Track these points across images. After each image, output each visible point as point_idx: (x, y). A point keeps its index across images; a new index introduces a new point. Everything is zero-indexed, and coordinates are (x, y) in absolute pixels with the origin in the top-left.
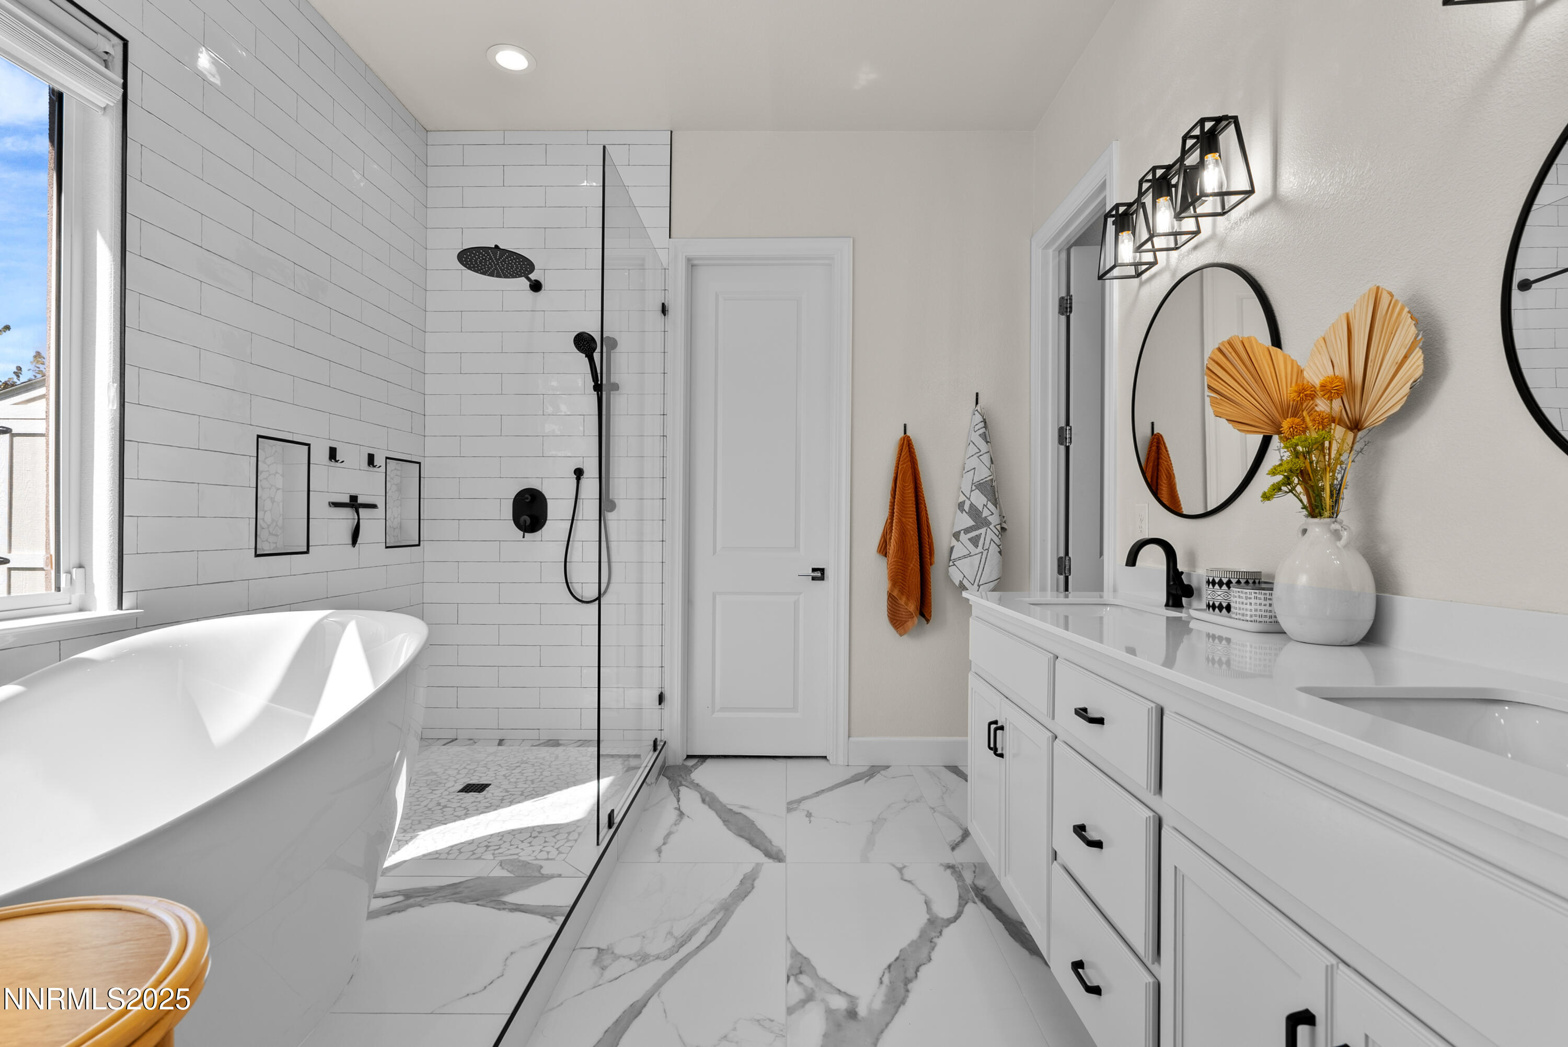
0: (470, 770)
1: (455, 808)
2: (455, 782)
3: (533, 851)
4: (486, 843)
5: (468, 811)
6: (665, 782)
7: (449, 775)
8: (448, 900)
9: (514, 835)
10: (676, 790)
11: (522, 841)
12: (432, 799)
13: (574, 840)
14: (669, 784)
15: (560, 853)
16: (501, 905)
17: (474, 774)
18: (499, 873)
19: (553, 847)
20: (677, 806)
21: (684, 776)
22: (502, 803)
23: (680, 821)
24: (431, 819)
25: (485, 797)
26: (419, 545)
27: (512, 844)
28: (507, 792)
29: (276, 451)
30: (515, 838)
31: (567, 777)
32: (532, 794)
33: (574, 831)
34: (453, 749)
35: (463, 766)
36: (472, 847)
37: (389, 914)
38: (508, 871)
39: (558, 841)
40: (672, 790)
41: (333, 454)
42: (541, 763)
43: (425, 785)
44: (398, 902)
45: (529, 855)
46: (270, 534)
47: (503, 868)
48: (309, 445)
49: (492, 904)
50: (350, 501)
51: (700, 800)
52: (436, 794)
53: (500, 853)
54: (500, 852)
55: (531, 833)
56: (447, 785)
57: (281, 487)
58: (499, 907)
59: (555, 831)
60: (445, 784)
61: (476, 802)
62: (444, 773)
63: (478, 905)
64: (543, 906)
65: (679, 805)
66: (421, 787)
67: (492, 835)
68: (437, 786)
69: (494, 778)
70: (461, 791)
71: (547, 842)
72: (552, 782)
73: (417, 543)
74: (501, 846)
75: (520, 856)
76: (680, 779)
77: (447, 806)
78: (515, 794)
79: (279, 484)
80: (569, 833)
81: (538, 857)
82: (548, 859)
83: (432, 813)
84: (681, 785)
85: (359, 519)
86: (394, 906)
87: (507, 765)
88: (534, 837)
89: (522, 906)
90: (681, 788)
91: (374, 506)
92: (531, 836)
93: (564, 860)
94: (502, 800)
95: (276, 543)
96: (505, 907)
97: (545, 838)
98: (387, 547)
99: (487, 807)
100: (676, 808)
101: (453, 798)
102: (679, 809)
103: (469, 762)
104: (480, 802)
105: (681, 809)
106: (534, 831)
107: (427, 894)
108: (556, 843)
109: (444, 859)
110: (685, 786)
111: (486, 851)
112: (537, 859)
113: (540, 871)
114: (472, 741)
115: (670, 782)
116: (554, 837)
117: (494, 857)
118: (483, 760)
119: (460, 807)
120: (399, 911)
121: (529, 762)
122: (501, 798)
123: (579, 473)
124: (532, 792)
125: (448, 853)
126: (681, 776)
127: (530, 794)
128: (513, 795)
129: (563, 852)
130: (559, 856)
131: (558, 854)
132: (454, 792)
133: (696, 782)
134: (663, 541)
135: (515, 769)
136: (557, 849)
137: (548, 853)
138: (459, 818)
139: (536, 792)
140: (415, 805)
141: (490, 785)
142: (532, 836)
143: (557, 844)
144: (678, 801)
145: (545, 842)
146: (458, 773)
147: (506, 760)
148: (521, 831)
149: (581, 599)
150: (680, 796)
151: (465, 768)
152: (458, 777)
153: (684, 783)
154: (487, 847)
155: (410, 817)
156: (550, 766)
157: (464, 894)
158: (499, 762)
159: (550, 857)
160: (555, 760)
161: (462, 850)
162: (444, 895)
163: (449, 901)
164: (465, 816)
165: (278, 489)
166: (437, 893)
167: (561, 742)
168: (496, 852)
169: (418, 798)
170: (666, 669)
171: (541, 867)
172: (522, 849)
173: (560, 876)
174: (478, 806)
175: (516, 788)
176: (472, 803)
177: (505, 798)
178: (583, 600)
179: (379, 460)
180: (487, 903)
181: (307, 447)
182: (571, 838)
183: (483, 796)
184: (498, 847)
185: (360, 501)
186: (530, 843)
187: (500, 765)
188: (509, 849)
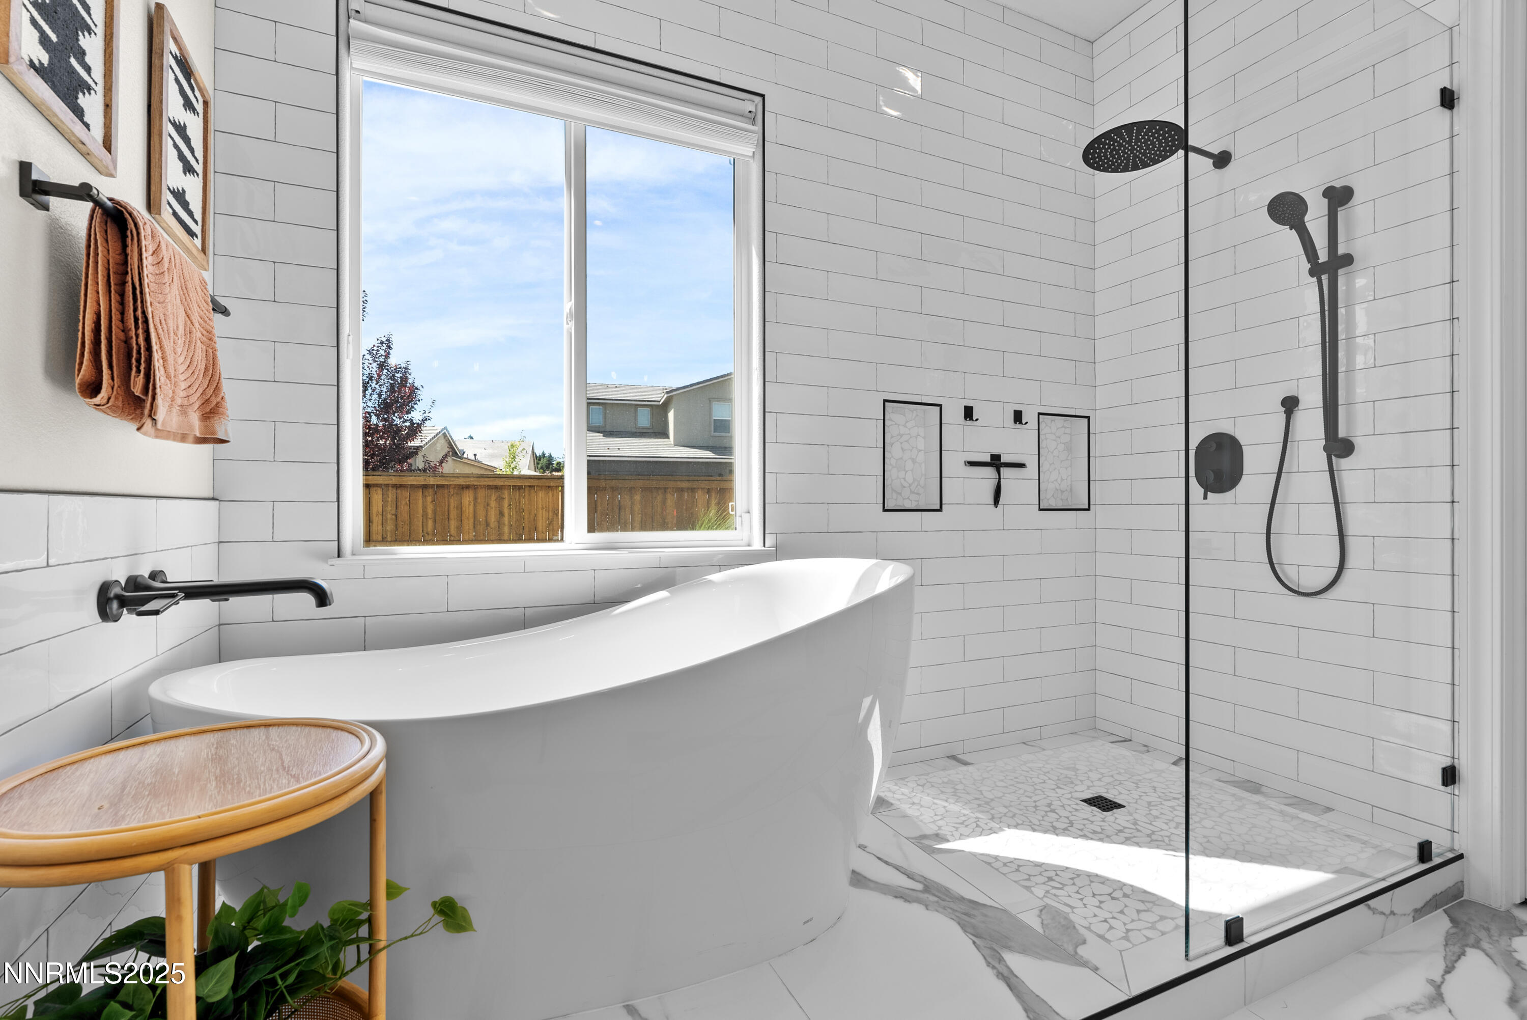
0: (1116, 780)
1: (1061, 817)
2: (1089, 788)
3: (1095, 916)
4: (1052, 874)
5: (1072, 826)
6: (1439, 923)
7: (1088, 777)
8: (954, 917)
9: (1092, 882)
10: (1456, 949)
11: (1094, 895)
12: (1048, 796)
13: (1161, 931)
14: (1447, 932)
15: (1126, 938)
16: (994, 961)
17: (1116, 787)
18: (1032, 920)
19: (1125, 924)
20: (1438, 979)
21: (1494, 931)
22: (1117, 834)
23: (1425, 1009)
24: (1027, 817)
25: (1103, 819)
26: (1088, 509)
27: (1080, 891)
28: (1135, 824)
29: (917, 415)
30: (1090, 885)
31: (1234, 840)
32: (1163, 841)
33: (1172, 919)
34: (1120, 751)
35: (1110, 774)
36: (1036, 871)
37: (896, 897)
38: (1042, 924)
39: (1139, 920)
40: (1446, 945)
41: (969, 413)
42: (1212, 807)
43: (1056, 778)
44: (914, 890)
45: (1085, 918)
46: (912, 492)
47: (1039, 916)
48: (940, 406)
49: (987, 952)
50: (991, 460)
51: (1505, 995)
52: (1057, 793)
53: (1055, 895)
54: (1057, 894)
55: (1114, 890)
56: (1077, 788)
57: (923, 449)
58: (990, 960)
59: (1147, 904)
60: (1076, 785)
61: (1089, 820)
62: (1086, 773)
63: (974, 943)
64: (1038, 996)
65: (1444, 979)
66: (1050, 779)
67: (1067, 868)
68: (1065, 785)
69: (1135, 801)
70: (1085, 801)
71: (1124, 914)
72: (1205, 837)
73: (1087, 507)
74: (1065, 888)
75: (1073, 912)
76: (1482, 934)
77: (1056, 811)
78: (1141, 831)
79: (921, 446)
80: (1162, 918)
81: (1093, 927)
82: (1102, 937)
83: (1034, 812)
84: (1477, 945)
85: (1000, 479)
86: (907, 891)
87: (1164, 791)
88: (1113, 898)
89: (1015, 978)
90: (1469, 951)
91: (1021, 465)
92: (1110, 895)
93: (1121, 951)
94: (1120, 831)
95: (918, 501)
96: (997, 965)
97: (1126, 906)
98: (1040, 510)
99: (1095, 832)
100: (1431, 982)
101: (1069, 805)
102: (1438, 987)
103: (1122, 771)
104: (1092, 822)
105: (1444, 989)
106: (1121, 889)
107: (944, 897)
108: (1133, 921)
109: (995, 869)
110: (1484, 951)
111: (1044, 883)
112: (1088, 929)
113: (1077, 947)
114: (1147, 748)
115: (1453, 930)
116: (1138, 911)
117: (1044, 896)
118: (1139, 775)
119: (1068, 818)
120: (906, 900)
121: (1198, 799)
122: (1120, 828)
123: (1290, 404)
124: (1165, 838)
125: (1005, 865)
126: (1488, 930)
127: (1160, 838)
128: (1138, 830)
129: (1131, 939)
130: (1120, 941)
131: (1123, 938)
132: (1076, 799)
133: (1517, 956)
134: (1453, 502)
135: (1169, 800)
136: (1128, 931)
137: (1111, 928)
138: (1055, 831)
139: (1170, 840)
140: (1026, 796)
141: (1124, 807)
142: (1112, 895)
143: (1135, 923)
144: (1449, 970)
145: (1122, 912)
146: (1100, 780)
147: (1167, 785)
148: (1104, 881)
149: (1297, 589)
150: (1457, 965)
151: (1112, 776)
152: (1097, 783)
153: (1485, 945)
154: (1050, 879)
155: (1011, 806)
156: (1221, 816)
157: (973, 921)
158: (1155, 784)
159: (1106, 936)
160: (1235, 811)
161: (1020, 869)
162: (955, 907)
163: (953, 919)
164: (1062, 831)
165: (920, 451)
166: (953, 902)
167: (1264, 789)
168: (1054, 891)
169: (1036, 789)
170: (1463, 727)
171: (1084, 942)
172: (1085, 905)
173: (1095, 969)
174: (1087, 826)
175: (1151, 824)
176: (1084, 819)
177: (1126, 830)
178: (1300, 590)
179: (1029, 416)
180: (985, 947)
181: (939, 407)
182: (1160, 926)
183: (1103, 817)
184: (1061, 886)
185: (1004, 459)
186: (1101, 902)
187: (1154, 788)
188: (1070, 896)
